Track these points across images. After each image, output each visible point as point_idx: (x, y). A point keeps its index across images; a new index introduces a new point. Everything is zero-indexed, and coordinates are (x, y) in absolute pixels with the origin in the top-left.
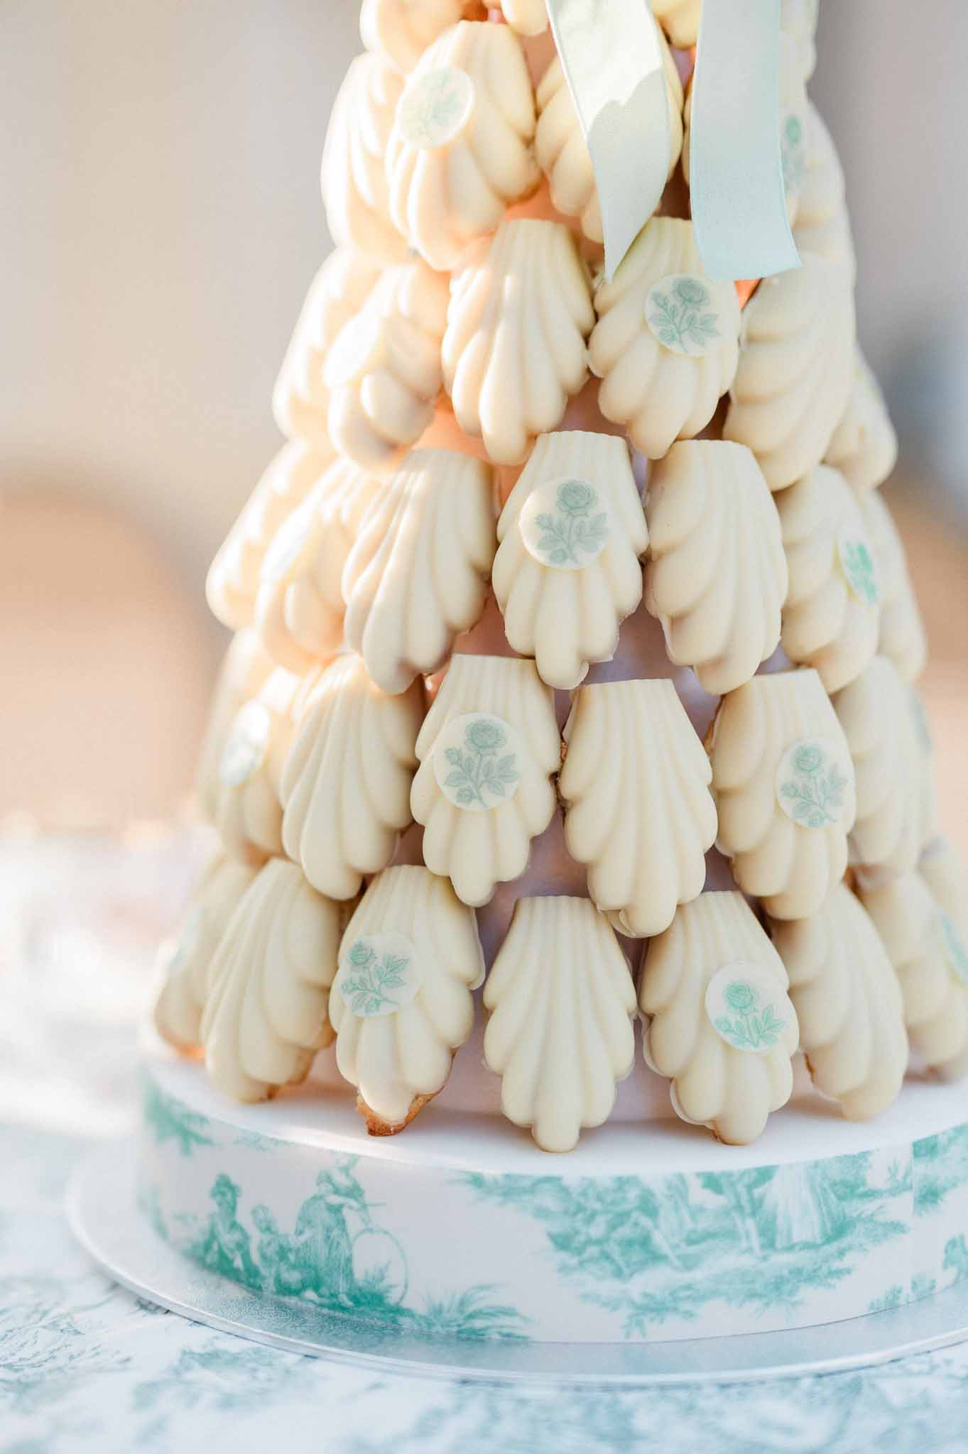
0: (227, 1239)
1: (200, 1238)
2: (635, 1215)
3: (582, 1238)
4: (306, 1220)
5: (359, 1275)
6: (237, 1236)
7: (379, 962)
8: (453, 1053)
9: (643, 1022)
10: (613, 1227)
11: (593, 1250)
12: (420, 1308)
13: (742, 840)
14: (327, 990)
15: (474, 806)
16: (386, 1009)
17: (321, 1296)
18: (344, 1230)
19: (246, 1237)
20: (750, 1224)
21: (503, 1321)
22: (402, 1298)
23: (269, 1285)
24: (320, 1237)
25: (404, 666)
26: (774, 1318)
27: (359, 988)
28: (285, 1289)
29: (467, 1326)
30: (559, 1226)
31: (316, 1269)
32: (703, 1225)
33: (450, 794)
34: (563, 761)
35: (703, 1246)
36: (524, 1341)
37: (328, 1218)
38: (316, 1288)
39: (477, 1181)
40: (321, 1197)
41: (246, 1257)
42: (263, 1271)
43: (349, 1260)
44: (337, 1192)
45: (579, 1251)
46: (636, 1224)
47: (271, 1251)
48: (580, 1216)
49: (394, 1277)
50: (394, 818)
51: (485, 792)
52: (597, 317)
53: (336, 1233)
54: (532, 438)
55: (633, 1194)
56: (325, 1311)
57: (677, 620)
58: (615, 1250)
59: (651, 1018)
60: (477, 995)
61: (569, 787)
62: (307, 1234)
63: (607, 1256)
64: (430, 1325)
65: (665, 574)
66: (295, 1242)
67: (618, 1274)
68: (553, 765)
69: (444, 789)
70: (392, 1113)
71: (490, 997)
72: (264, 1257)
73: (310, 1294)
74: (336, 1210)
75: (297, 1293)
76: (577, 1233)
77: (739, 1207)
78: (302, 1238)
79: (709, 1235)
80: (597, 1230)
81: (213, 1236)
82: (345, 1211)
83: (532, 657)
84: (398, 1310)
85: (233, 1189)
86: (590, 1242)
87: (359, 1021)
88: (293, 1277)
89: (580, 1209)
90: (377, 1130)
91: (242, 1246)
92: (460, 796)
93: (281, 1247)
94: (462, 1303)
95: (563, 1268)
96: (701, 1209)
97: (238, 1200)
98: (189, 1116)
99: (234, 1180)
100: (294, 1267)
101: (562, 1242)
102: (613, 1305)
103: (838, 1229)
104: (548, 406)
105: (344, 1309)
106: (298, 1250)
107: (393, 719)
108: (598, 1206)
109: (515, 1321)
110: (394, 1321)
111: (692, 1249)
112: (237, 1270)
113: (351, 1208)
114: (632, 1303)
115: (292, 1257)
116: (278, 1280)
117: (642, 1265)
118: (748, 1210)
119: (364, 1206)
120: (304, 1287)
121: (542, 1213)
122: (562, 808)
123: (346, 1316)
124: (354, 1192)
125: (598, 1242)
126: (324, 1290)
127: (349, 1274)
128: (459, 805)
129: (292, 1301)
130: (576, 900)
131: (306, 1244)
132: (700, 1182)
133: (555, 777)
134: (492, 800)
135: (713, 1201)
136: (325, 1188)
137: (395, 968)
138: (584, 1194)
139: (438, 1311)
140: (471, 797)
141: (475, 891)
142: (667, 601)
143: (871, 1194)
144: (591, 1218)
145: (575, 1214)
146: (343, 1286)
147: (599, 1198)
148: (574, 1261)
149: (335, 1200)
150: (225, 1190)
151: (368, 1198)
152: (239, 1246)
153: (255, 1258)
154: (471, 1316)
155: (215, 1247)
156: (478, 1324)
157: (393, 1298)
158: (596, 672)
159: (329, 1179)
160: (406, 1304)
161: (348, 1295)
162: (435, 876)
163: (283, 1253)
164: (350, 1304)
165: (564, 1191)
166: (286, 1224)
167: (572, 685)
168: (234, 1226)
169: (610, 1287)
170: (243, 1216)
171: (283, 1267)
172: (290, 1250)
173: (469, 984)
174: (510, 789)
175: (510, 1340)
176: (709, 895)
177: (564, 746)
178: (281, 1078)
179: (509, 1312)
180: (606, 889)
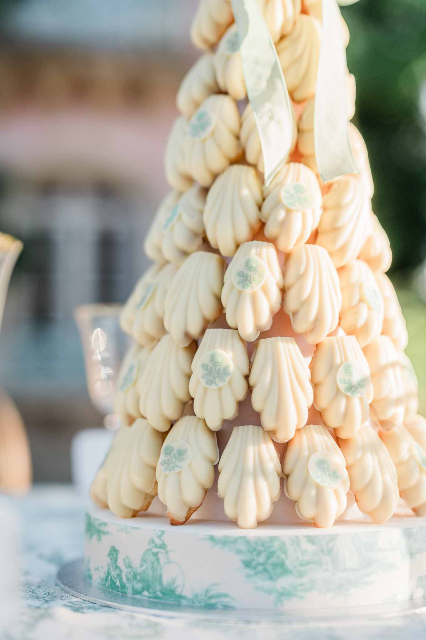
0: (114, 573)
2: (278, 553)
3: (255, 563)
4: (144, 560)
5: (165, 582)
6: (118, 571)
7: (175, 452)
8: (206, 491)
9: (284, 478)
10: (268, 558)
11: (260, 568)
12: (189, 595)
13: (323, 403)
14: (155, 469)
15: (213, 387)
16: (177, 470)
17: (150, 593)
18: (159, 563)
19: (121, 571)
20: (327, 559)
21: (223, 599)
22: (182, 590)
23: (129, 591)
24: (149, 567)
27: (167, 463)
28: (136, 592)
29: (208, 602)
30: (247, 557)
31: (148, 581)
32: (307, 558)
33: (203, 382)
34: (250, 371)
35: (307, 567)
36: (233, 608)
37: (152, 558)
38: (148, 590)
39: (212, 538)
40: (150, 550)
42: (127, 585)
43: (161, 576)
44: (156, 546)
45: (255, 568)
46: (278, 557)
47: (130, 576)
48: (255, 553)
49: (179, 582)
50: (182, 395)
51: (217, 380)
52: (264, 200)
54: (238, 246)
55: (276, 544)
56: (152, 600)
57: (295, 313)
58: (270, 568)
59: (287, 476)
60: (216, 467)
61: (253, 379)
62: (145, 566)
63: (265, 570)
64: (194, 603)
65: (291, 296)
66: (140, 570)
67: (271, 578)
68: (246, 371)
69: (201, 380)
70: (180, 516)
71: (220, 467)
72: (128, 579)
73: (145, 593)
74: (156, 554)
75: (140, 593)
76: (253, 560)
77: (322, 551)
78: (143, 568)
79: (308, 563)
80: (262, 559)
81: (109, 573)
82: (160, 555)
83: (237, 329)
84: (181, 597)
86: (259, 564)
87: (166, 476)
88: (139, 586)
89: (255, 550)
90: (174, 523)
92: (207, 383)
93: (134, 574)
94: (207, 592)
95: (248, 576)
96: (306, 551)
97: (118, 555)
98: (101, 524)
99: (117, 548)
100: (139, 582)
101: (247, 564)
102: (269, 592)
104: (244, 232)
105: (158, 598)
106: (141, 574)
107: (182, 356)
108: (262, 549)
109: (228, 599)
110: (179, 602)
111: (302, 569)
112: (118, 587)
113: (161, 553)
114: (277, 592)
115: (138, 577)
116: (133, 588)
117: (281, 575)
118: (326, 552)
119: (167, 552)
120: (143, 590)
121: (239, 552)
122: (250, 389)
123: (160, 601)
124: (163, 546)
125: (263, 564)
126: (151, 591)
127: (161, 582)
128: (207, 386)
129: (138, 597)
130: (256, 427)
131: (144, 571)
132: (305, 539)
133: (247, 377)
134: (220, 384)
135: (311, 548)
136: (152, 545)
137: (181, 453)
138: (256, 543)
139: (197, 596)
140: (212, 383)
141: (215, 424)
142: (292, 304)
144: (259, 554)
145: (253, 552)
146: (158, 588)
147: (263, 545)
148: (252, 573)
149: (155, 550)
150: (113, 552)
152: (118, 575)
153: (124, 580)
154: (210, 598)
155: (110, 578)
156: (213, 601)
157: (178, 592)
158: (264, 335)
159: (153, 541)
160: (184, 594)
161: (160, 591)
162: (200, 419)
164: (161, 595)
165: (248, 542)
166: (136, 564)
167: (253, 339)
168: (117, 567)
169: (267, 584)
170: (120, 563)
171: (135, 582)
172: (138, 574)
173: (212, 462)
174: (227, 379)
175: (226, 608)
176: (311, 426)
177: (251, 365)
178: (137, 507)
179: (225, 595)
180: (268, 421)
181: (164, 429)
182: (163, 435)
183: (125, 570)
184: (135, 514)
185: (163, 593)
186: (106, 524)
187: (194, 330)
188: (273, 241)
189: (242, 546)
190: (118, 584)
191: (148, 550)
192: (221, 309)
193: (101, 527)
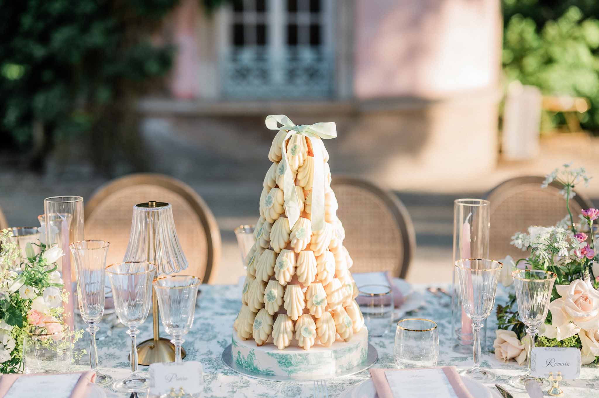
1: (237, 359)
2: (289, 359)
4: (248, 357)
5: (254, 365)
7: (258, 323)
8: (268, 335)
9: (294, 332)
10: (286, 361)
11: (283, 363)
12: (262, 370)
13: (309, 307)
14: (252, 325)
15: (270, 302)
16: (259, 329)
19: (241, 360)
20: (305, 361)
21: (272, 372)
22: (259, 368)
24: (250, 360)
25: (263, 281)
27: (256, 326)
28: (246, 367)
30: (279, 360)
32: (299, 361)
33: (267, 300)
34: (284, 295)
35: (298, 364)
36: (275, 375)
37: (250, 357)
39: (268, 353)
41: (241, 362)
42: (243, 364)
43: (253, 363)
44: (252, 354)
45: (282, 364)
47: (244, 362)
49: (258, 366)
50: (261, 302)
51: (272, 300)
53: (251, 360)
54: (281, 250)
55: (289, 356)
56: (250, 370)
57: (299, 276)
58: (286, 364)
59: (296, 332)
61: (284, 299)
63: (285, 364)
64: (263, 373)
65: (298, 270)
66: (247, 360)
67: (287, 367)
68: (282, 296)
70: (260, 343)
71: (273, 327)
72: (243, 363)
73: (249, 368)
74: (251, 356)
75: (247, 368)
76: (281, 361)
77: (304, 359)
80: (284, 361)
81: (238, 359)
82: (253, 357)
83: (278, 281)
84: (259, 371)
85: (240, 353)
86: (283, 362)
87: (256, 330)
88: (247, 365)
90: (258, 345)
91: (241, 361)
92: (269, 300)
94: (267, 370)
95: (279, 366)
96: (298, 359)
98: (235, 342)
99: (240, 352)
100: (247, 364)
101: (279, 362)
102: (286, 371)
103: (319, 362)
104: (283, 245)
106: (247, 362)
107: (262, 287)
108: (284, 358)
109: (273, 373)
114: (289, 371)
117: (290, 366)
118: (305, 359)
121: (277, 358)
122: (283, 302)
123: (252, 371)
124: (254, 354)
125: (284, 362)
127: (253, 366)
129: (247, 369)
130: (285, 315)
132: (298, 355)
133: (283, 298)
135: (300, 358)
136: (250, 353)
137: (260, 323)
138: (282, 356)
139: (264, 371)
141: (272, 313)
142: (298, 273)
143: (324, 358)
145: (281, 359)
146: (252, 367)
147: (284, 356)
148: (281, 365)
149: (251, 355)
151: (255, 355)
153: (242, 362)
154: (268, 372)
156: (269, 373)
158: (289, 283)
159: (251, 351)
162: (266, 311)
163: (245, 362)
165: (280, 355)
166: (246, 358)
167: (285, 285)
168: (240, 358)
169: (286, 369)
170: (241, 357)
171: (245, 364)
173: (271, 326)
174: (275, 300)
175: (273, 375)
176: (305, 315)
177: (284, 293)
178: (247, 337)
179: (273, 371)
180: (289, 313)
181: (256, 311)
182: (256, 314)
183: (242, 359)
184: (247, 339)
185: (254, 369)
186: (237, 343)
187: (265, 279)
188: (293, 249)
189: (278, 357)
190: (241, 363)
191: (249, 355)
192: (274, 273)
193: (235, 343)
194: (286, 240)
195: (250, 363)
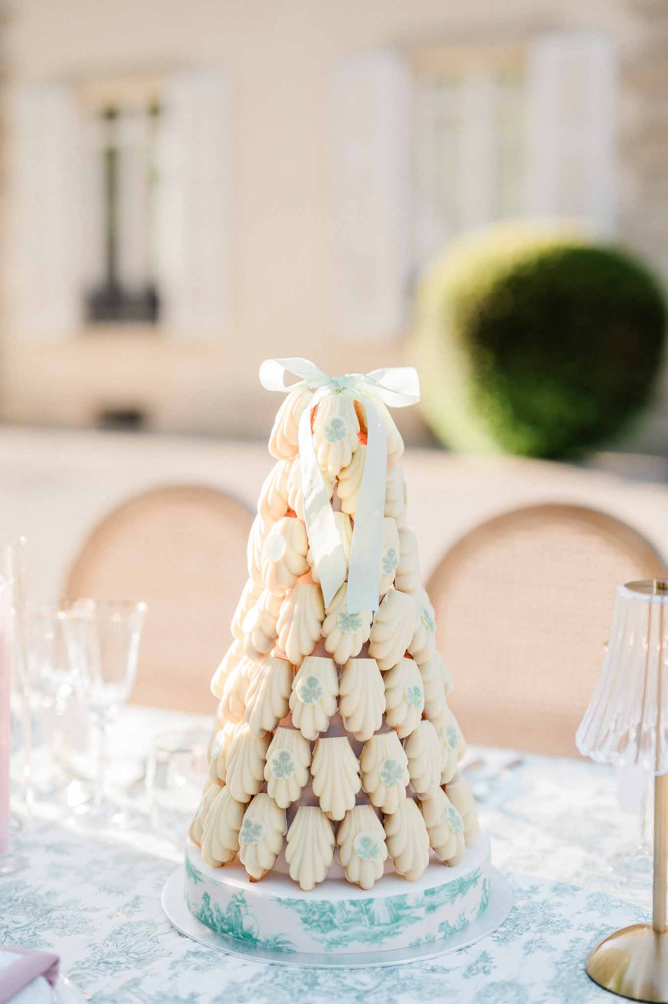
0: (208, 913)
1: (200, 912)
2: (328, 913)
3: (311, 920)
4: (229, 910)
5: (245, 928)
6: (209, 913)
7: (253, 827)
8: (277, 856)
9: (337, 848)
10: (321, 917)
11: (315, 923)
12: (263, 941)
13: (370, 789)
14: (238, 832)
15: (281, 779)
16: (254, 843)
17: (234, 934)
18: (240, 913)
19: (212, 913)
20: (366, 917)
21: (286, 945)
22: (257, 936)
23: (219, 929)
24: (233, 915)
25: (262, 730)
26: (375, 947)
27: (246, 834)
28: (223, 931)
29: (277, 946)
30: (304, 915)
31: (232, 925)
32: (350, 916)
33: (274, 774)
34: (311, 762)
35: (350, 924)
36: (294, 952)
37: (235, 909)
38: (232, 932)
39: (279, 900)
40: (234, 902)
41: (212, 920)
42: (217, 925)
43: (242, 923)
44: (238, 901)
45: (310, 924)
46: (328, 916)
47: (219, 918)
48: (310, 913)
49: (255, 930)
50: (259, 778)
51: (285, 774)
52: (326, 616)
53: (238, 914)
54: (303, 657)
55: (327, 906)
56: (235, 939)
57: (348, 719)
58: (322, 924)
59: (339, 848)
60: (285, 837)
61: (313, 772)
62: (230, 914)
63: (319, 926)
64: (266, 945)
65: (344, 702)
66: (226, 916)
67: (323, 932)
68: (308, 764)
69: (273, 772)
70: (257, 875)
71: (288, 838)
72: (217, 920)
73: (230, 933)
74: (238, 906)
75: (227, 933)
76: (310, 918)
77: (362, 912)
78: (228, 915)
79: (351, 920)
80: (316, 918)
81: (203, 912)
82: (241, 907)
83: (300, 729)
84: (256, 940)
85: (209, 897)
86: (314, 921)
87: (246, 846)
88: (226, 927)
89: (311, 910)
90: (253, 880)
91: (211, 916)
92: (276, 775)
93: (222, 917)
94: (275, 939)
95: (306, 929)
96: (349, 912)
97: (210, 901)
98: (197, 871)
99: (209, 894)
100: (226, 924)
101: (305, 921)
102: (322, 941)
103: (397, 919)
104: (307, 648)
105: (241, 939)
106: (227, 919)
107: (260, 745)
108: (316, 910)
109: (291, 945)
110: (255, 944)
111: (346, 924)
112: (210, 924)
113: (242, 906)
114: (327, 941)
115: (225, 921)
116: (221, 928)
117: (330, 929)
118: (365, 911)
119: (246, 906)
120: (229, 930)
121: (299, 911)
122: (311, 778)
123: (240, 941)
124: (243, 901)
125: (317, 921)
126: (235, 932)
127: (242, 928)
128: (277, 778)
129: (225, 935)
130: (315, 807)
131: (229, 917)
132: (349, 903)
133: (309, 768)
134: (287, 777)
135: (353, 909)
136: (236, 899)
137: (258, 828)
138: (312, 906)
139: (268, 941)
140: (280, 776)
141: (284, 805)
142: (345, 712)
143: (408, 908)
144: (314, 914)
145: (309, 912)
146: (240, 931)
147: (316, 907)
148: (309, 927)
149: (238, 903)
150: (206, 897)
151: (247, 904)
152: (210, 916)
153: (215, 920)
154: (278, 943)
155: (204, 915)
156: (280, 946)
157: (254, 936)
158: (322, 735)
159: (236, 897)
160: (258, 938)
161: (241, 934)
162: (271, 798)
163: (223, 919)
164: (242, 937)
165: (306, 904)
166: (224, 910)
167: (314, 739)
168: (209, 909)
169: (320, 936)
170: (211, 906)
171: (223, 924)
172: (225, 918)
173: (282, 834)
174: (292, 774)
175: (290, 951)
176: (359, 806)
177: (312, 757)
178: (225, 860)
179: (289, 942)
180: (325, 805)
181: (246, 800)
182: (245, 806)
183: (215, 914)
184: (223, 865)
185: (243, 935)
186: (200, 873)
187: (269, 727)
188: (330, 655)
189: (301, 907)
190: (210, 921)
191: (232, 903)
192: (288, 712)
193: (197, 875)
194: (316, 636)
195: (234, 923)
